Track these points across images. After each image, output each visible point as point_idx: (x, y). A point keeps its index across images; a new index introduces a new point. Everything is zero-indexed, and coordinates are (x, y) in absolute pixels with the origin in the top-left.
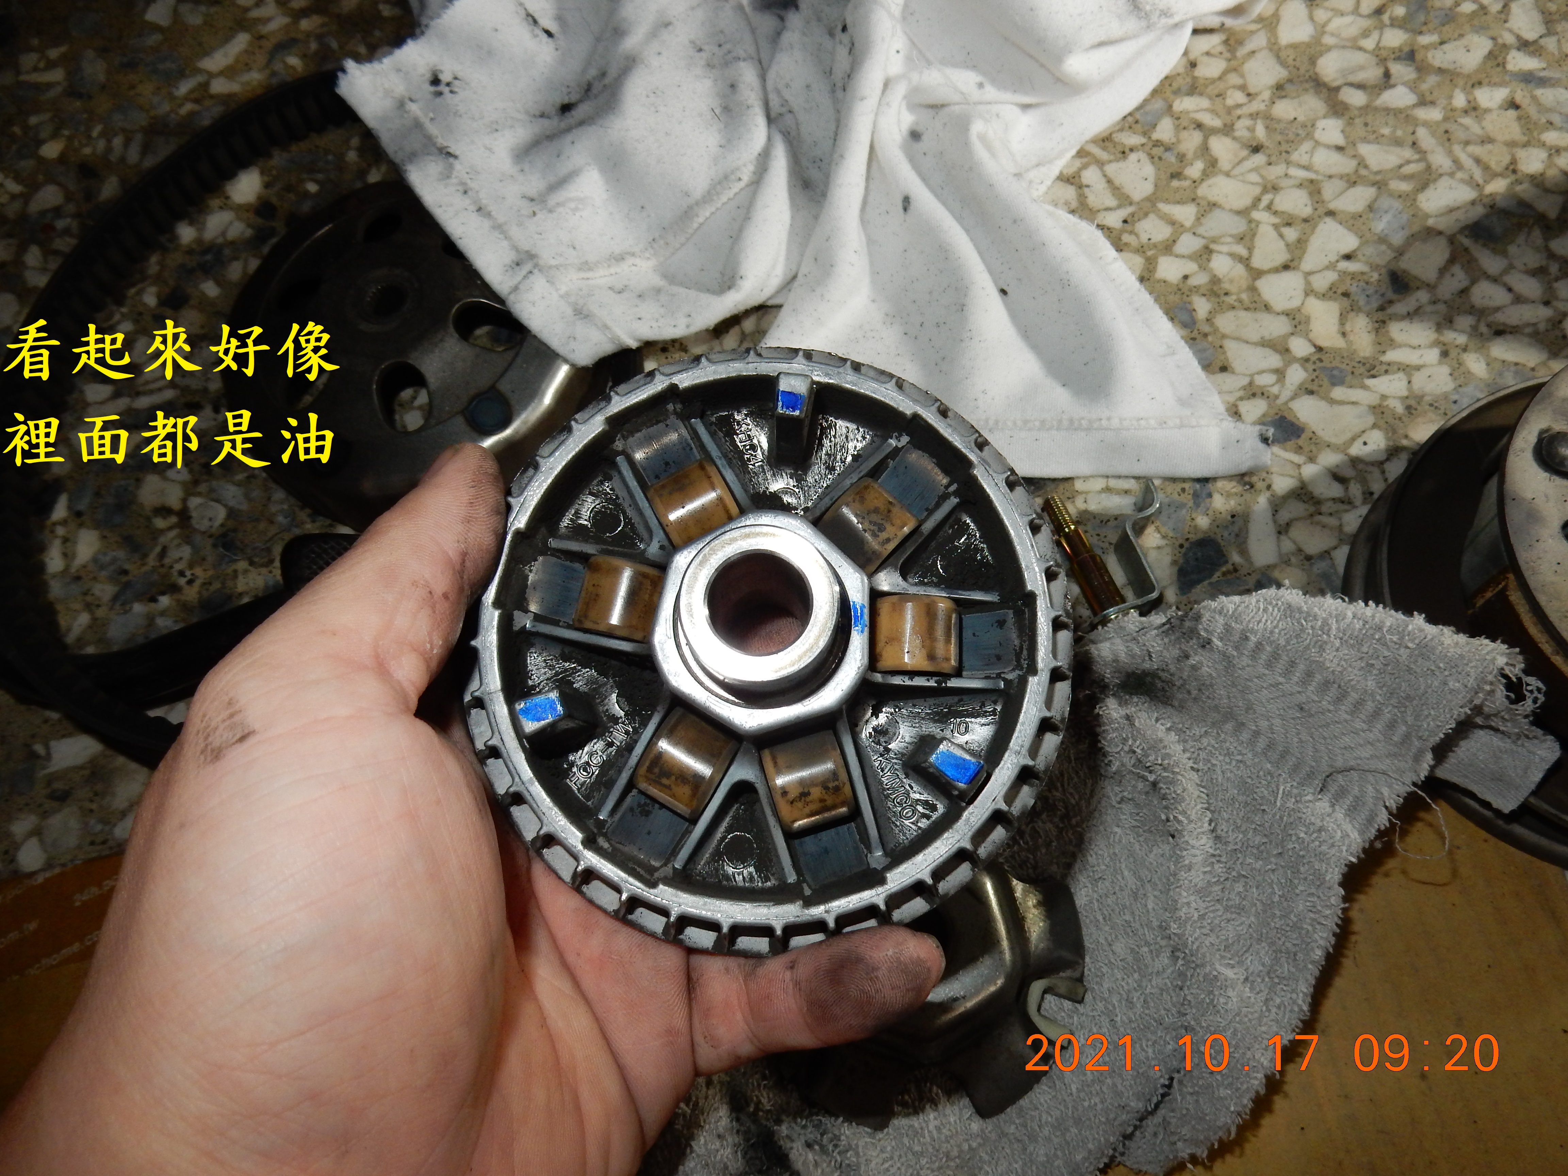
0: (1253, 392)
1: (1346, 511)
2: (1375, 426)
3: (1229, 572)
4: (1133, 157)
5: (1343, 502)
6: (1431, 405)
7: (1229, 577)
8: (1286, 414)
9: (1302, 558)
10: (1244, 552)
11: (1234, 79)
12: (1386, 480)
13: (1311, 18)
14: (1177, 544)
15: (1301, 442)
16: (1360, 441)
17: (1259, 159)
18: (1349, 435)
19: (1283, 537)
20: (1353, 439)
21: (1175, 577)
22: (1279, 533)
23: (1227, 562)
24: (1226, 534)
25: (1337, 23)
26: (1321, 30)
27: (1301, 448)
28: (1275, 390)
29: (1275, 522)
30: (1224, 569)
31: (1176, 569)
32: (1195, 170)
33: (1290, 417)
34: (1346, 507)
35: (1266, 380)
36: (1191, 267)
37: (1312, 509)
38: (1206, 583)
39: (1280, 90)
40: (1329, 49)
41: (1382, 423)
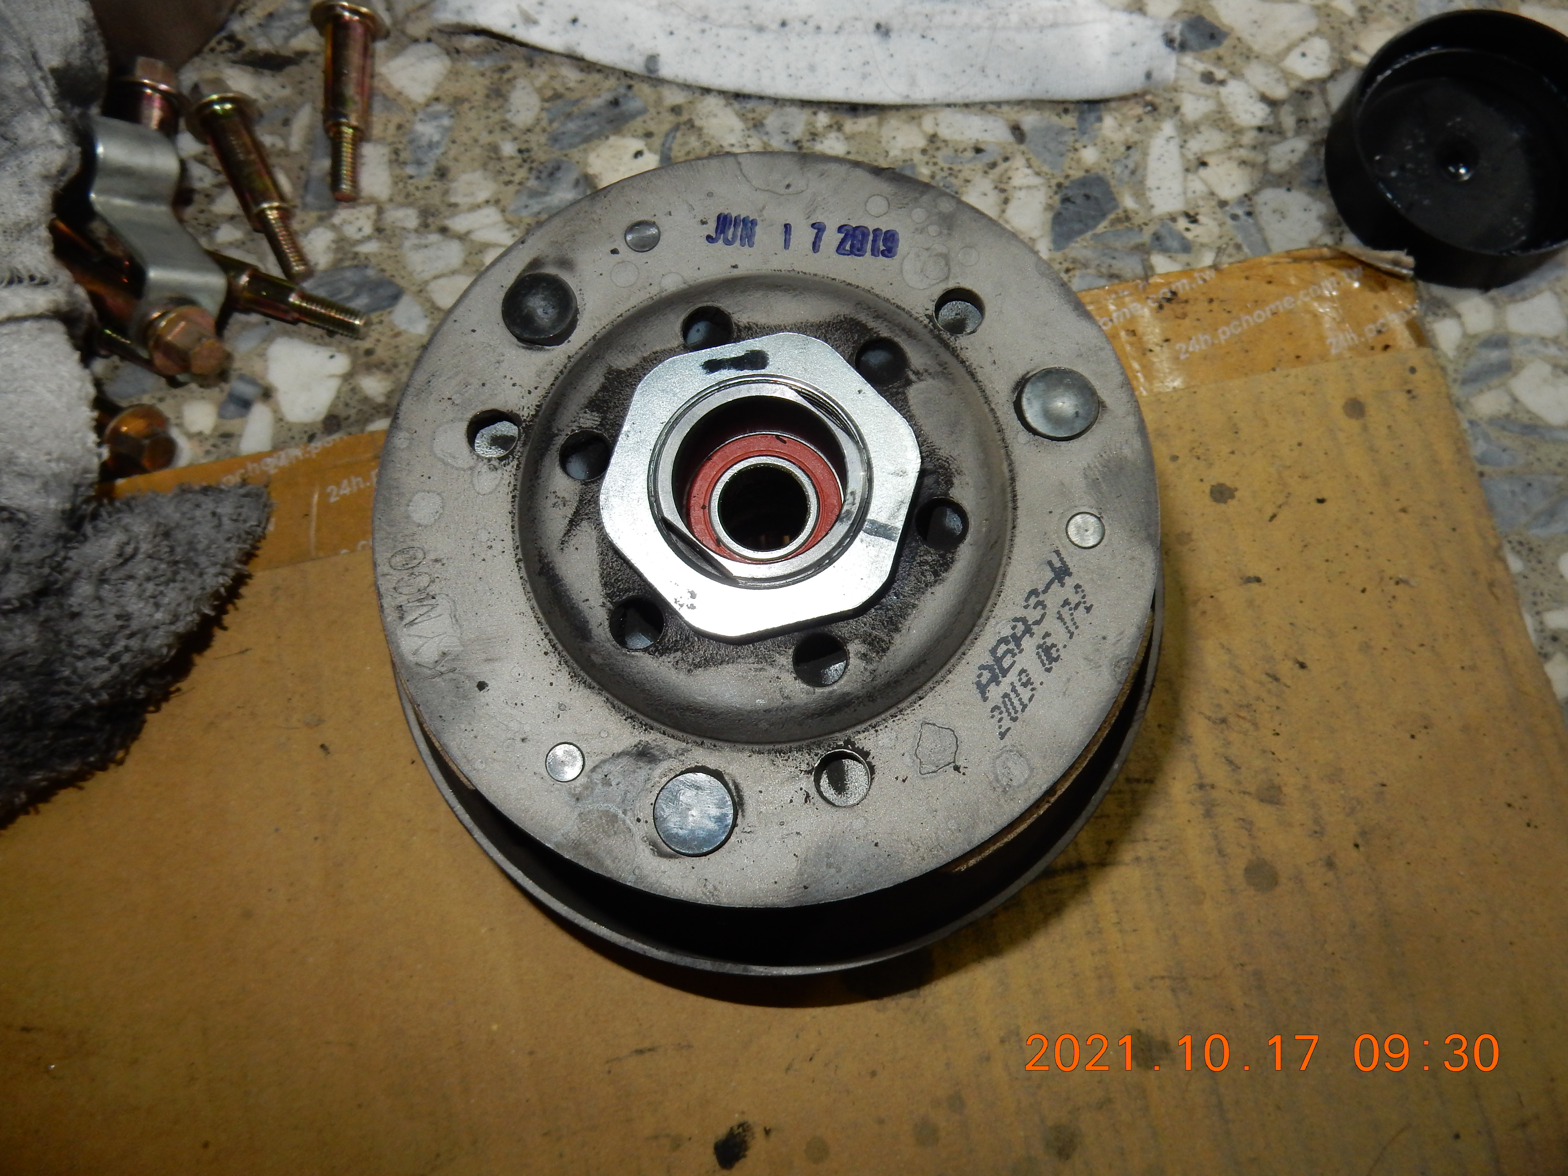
1: (1274, 143)
2: (1318, 33)
3: (1118, 220)
5: (1271, 132)
6: (1390, 7)
7: (1120, 227)
8: (1205, 13)
9: (1214, 203)
10: (1140, 191)
12: (1327, 104)
14: (1054, 182)
15: (1221, 50)
16: (1297, 51)
18: (1282, 44)
19: (1190, 176)
20: (1289, 49)
21: (1048, 227)
22: (1187, 170)
23: (1116, 207)
24: (1118, 170)
27: (1219, 58)
29: (1183, 155)
30: (1112, 216)
31: (1050, 215)
33: (1209, 18)
34: (1275, 138)
37: (1231, 140)
38: (1089, 234)
41: (1326, 28)
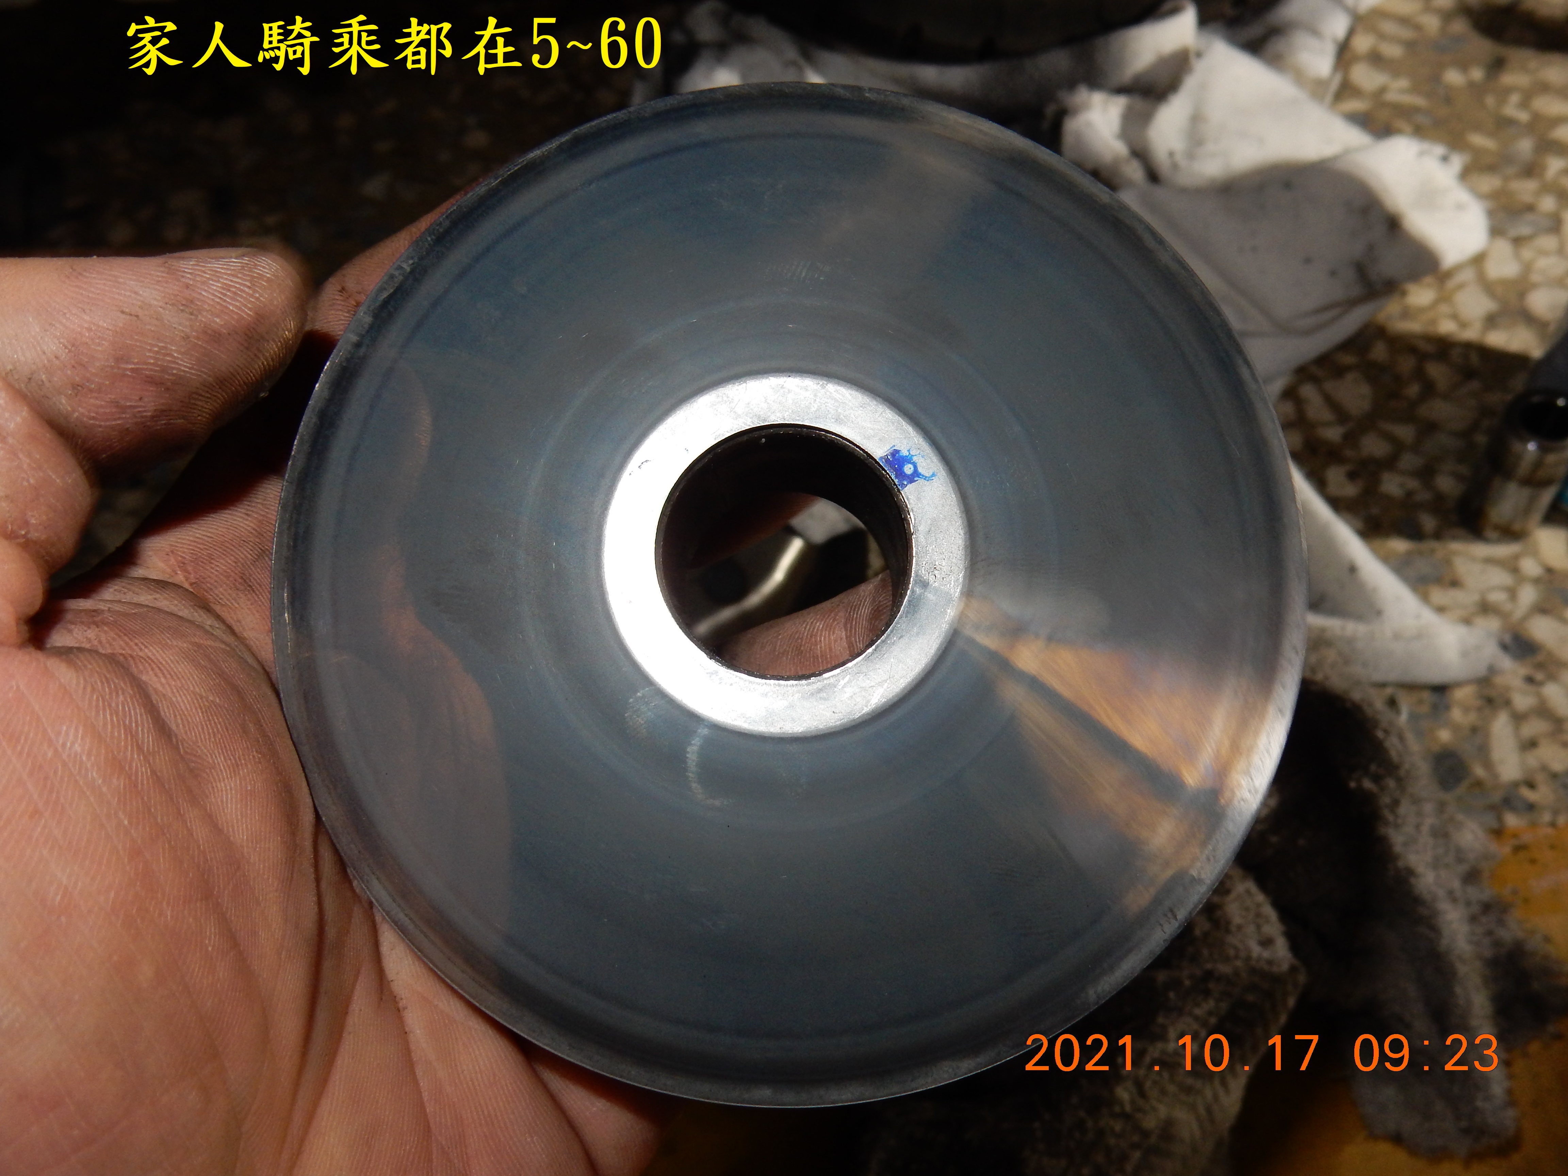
0: (1485, 608)
4: (1350, 377)
11: (1444, 308)
13: (1517, 255)
17: (1475, 385)
25: (1543, 263)
26: (1527, 268)
28: (1508, 607)
32: (1413, 390)
35: (1497, 597)
36: (1413, 484)
39: (1491, 321)
40: (1534, 286)
